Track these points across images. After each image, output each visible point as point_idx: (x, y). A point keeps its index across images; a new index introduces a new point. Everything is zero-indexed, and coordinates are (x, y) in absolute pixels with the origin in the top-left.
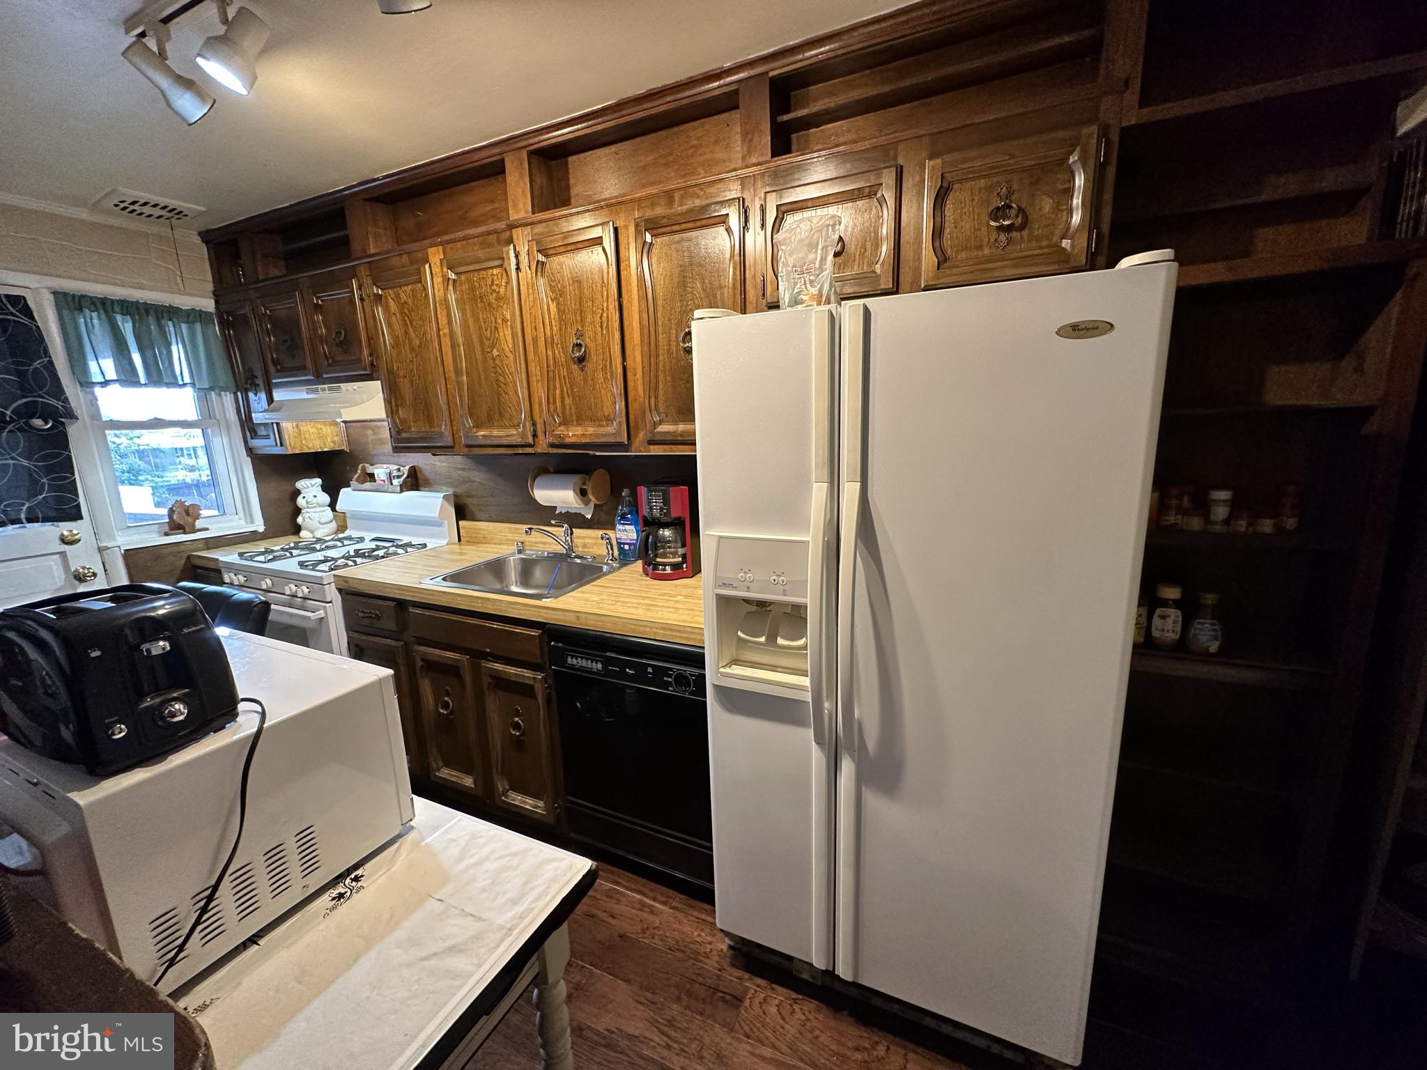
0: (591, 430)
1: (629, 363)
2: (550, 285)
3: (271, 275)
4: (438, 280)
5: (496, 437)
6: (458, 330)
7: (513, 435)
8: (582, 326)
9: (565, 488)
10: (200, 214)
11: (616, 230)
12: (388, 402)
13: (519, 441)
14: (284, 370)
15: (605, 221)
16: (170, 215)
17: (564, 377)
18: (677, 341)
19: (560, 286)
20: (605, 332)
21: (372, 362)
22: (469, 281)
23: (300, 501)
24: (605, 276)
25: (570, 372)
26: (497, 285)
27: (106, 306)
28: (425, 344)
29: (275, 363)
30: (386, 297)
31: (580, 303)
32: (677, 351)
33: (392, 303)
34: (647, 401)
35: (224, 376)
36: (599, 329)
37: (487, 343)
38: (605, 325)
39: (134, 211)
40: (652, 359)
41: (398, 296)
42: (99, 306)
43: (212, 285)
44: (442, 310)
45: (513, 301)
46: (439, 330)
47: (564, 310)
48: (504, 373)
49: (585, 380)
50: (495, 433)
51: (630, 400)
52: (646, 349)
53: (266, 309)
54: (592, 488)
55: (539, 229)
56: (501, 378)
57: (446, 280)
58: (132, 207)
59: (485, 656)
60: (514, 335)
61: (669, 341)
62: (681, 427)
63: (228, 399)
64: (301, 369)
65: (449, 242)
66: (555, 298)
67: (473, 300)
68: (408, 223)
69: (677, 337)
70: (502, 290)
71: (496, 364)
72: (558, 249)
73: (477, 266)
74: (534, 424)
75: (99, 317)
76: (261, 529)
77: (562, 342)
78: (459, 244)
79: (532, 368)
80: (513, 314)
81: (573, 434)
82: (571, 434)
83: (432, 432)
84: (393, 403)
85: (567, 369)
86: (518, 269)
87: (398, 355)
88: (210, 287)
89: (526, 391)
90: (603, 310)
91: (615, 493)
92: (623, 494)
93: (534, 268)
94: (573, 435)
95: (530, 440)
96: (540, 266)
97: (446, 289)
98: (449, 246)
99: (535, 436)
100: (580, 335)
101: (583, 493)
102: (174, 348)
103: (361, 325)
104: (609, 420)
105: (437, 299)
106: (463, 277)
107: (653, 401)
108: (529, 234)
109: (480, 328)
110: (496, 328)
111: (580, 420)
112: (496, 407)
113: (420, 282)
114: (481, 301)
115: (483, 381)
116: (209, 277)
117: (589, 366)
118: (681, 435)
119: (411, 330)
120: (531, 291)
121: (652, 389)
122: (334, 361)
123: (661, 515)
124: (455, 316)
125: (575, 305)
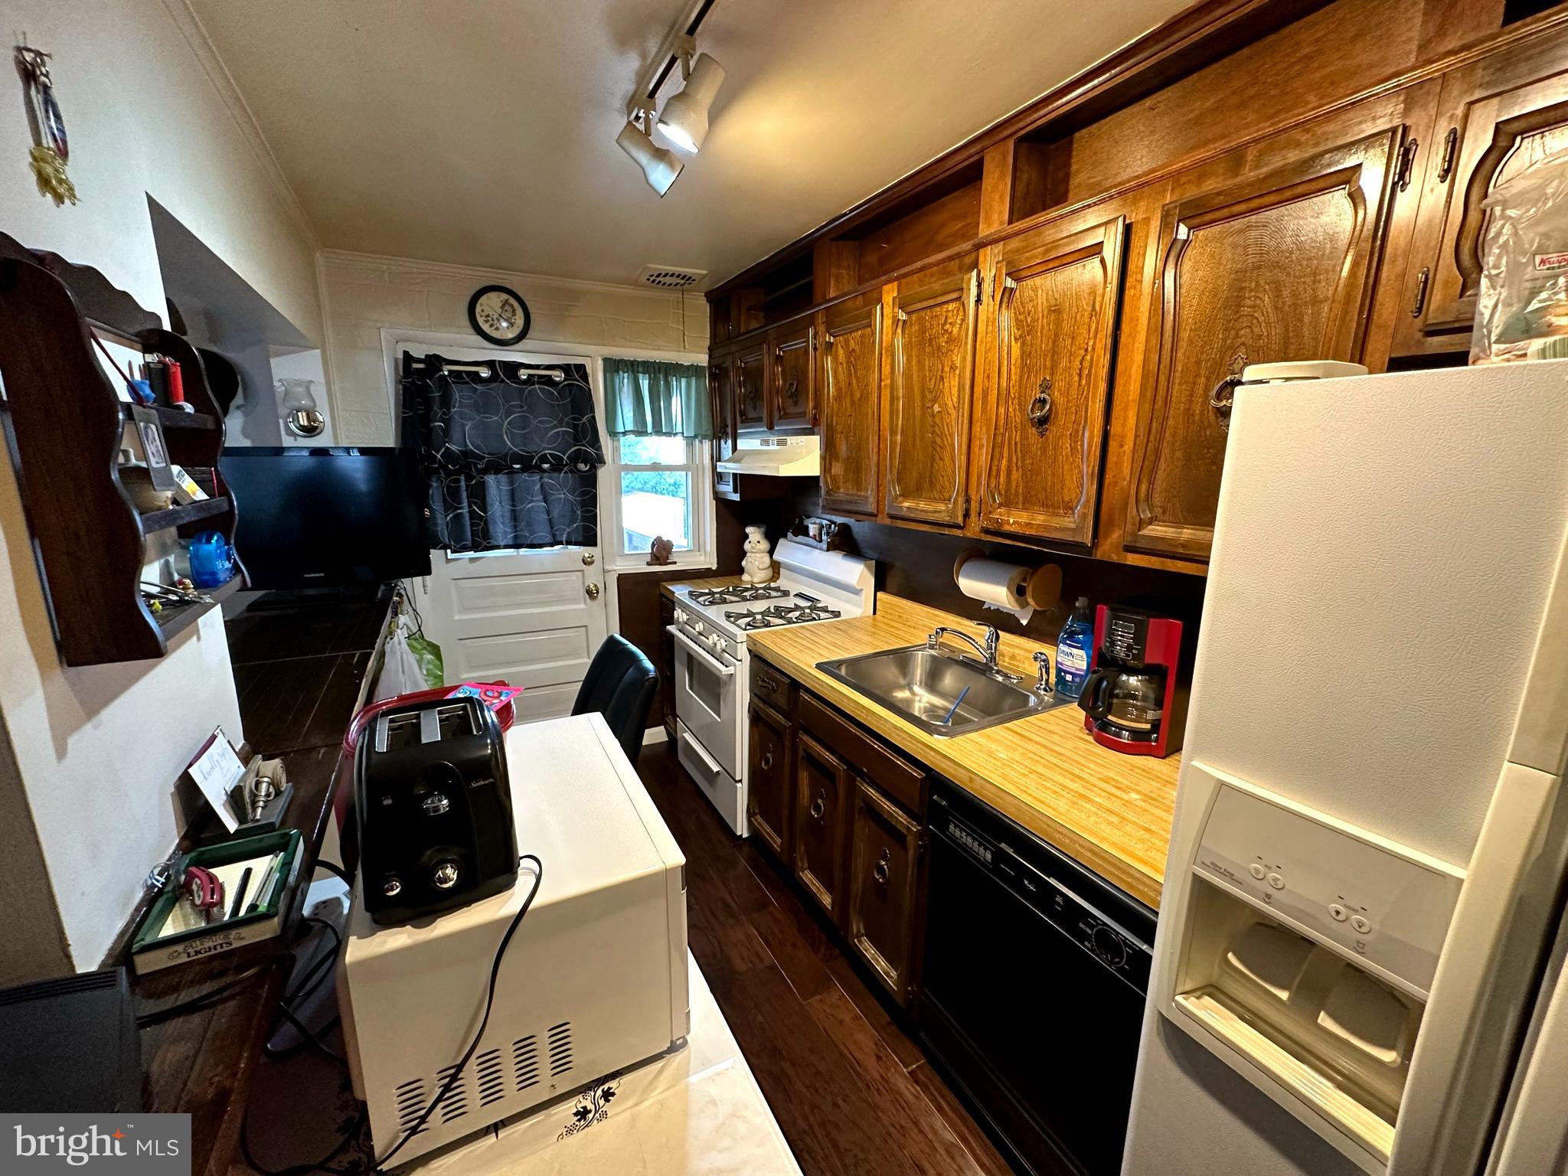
0: (1040, 519)
1: (1115, 428)
2: (1017, 320)
3: (751, 328)
4: (888, 322)
5: (922, 511)
6: (900, 381)
7: (940, 512)
8: (1052, 375)
9: (998, 583)
10: (705, 276)
11: (1128, 230)
12: (823, 458)
13: (945, 518)
14: (748, 421)
15: (1111, 217)
16: (682, 282)
17: (1016, 443)
18: (1206, 396)
19: (1029, 321)
20: (1084, 382)
21: (815, 415)
22: (920, 320)
23: (747, 546)
24: (1098, 299)
25: (1025, 437)
26: (950, 324)
27: (634, 367)
28: (865, 397)
29: (743, 413)
30: (837, 345)
31: (1054, 342)
32: (1202, 412)
33: (841, 352)
34: (1134, 487)
35: (706, 425)
36: (1076, 378)
37: (929, 396)
38: (1086, 372)
39: (659, 282)
40: (1154, 424)
41: (847, 342)
42: (629, 366)
43: (708, 341)
44: (887, 357)
45: (966, 343)
46: (881, 380)
47: (1030, 353)
48: (941, 436)
49: (1044, 449)
50: (922, 505)
51: (1107, 482)
52: (1147, 406)
53: (741, 362)
54: (1033, 590)
55: (1014, 243)
56: (938, 440)
57: (896, 321)
58: (658, 279)
59: (862, 775)
60: (961, 387)
61: (1191, 395)
62: (1187, 533)
63: (707, 444)
64: (758, 420)
65: (904, 276)
66: (1021, 336)
67: (921, 344)
68: (872, 258)
69: (1207, 390)
70: (955, 330)
71: (935, 423)
72: (1033, 268)
73: (931, 302)
74: (968, 501)
75: (628, 378)
76: (714, 567)
77: (1020, 396)
78: (915, 277)
79: (976, 429)
80: (964, 359)
81: (1016, 520)
82: (1011, 521)
83: (858, 496)
84: (828, 461)
85: (1021, 432)
86: (978, 301)
87: (839, 409)
88: (707, 343)
89: (964, 458)
90: (1086, 350)
91: (1067, 597)
92: (1077, 604)
93: (998, 298)
94: (1014, 522)
95: (960, 520)
96: (1007, 295)
97: (894, 333)
98: (904, 281)
99: (966, 515)
100: (1046, 387)
101: (1020, 592)
102: (674, 399)
103: (811, 375)
104: (1069, 508)
105: (884, 345)
106: (914, 317)
107: (1144, 488)
108: (999, 253)
109: (924, 378)
110: (942, 378)
111: (1027, 504)
112: (928, 474)
113: (870, 326)
114: (930, 345)
115: (918, 442)
116: (708, 335)
117: (1053, 430)
118: (1184, 546)
119: (854, 381)
120: (990, 328)
121: (1147, 466)
122: (785, 414)
123: (1128, 656)
124: (899, 362)
125: (1047, 345)
